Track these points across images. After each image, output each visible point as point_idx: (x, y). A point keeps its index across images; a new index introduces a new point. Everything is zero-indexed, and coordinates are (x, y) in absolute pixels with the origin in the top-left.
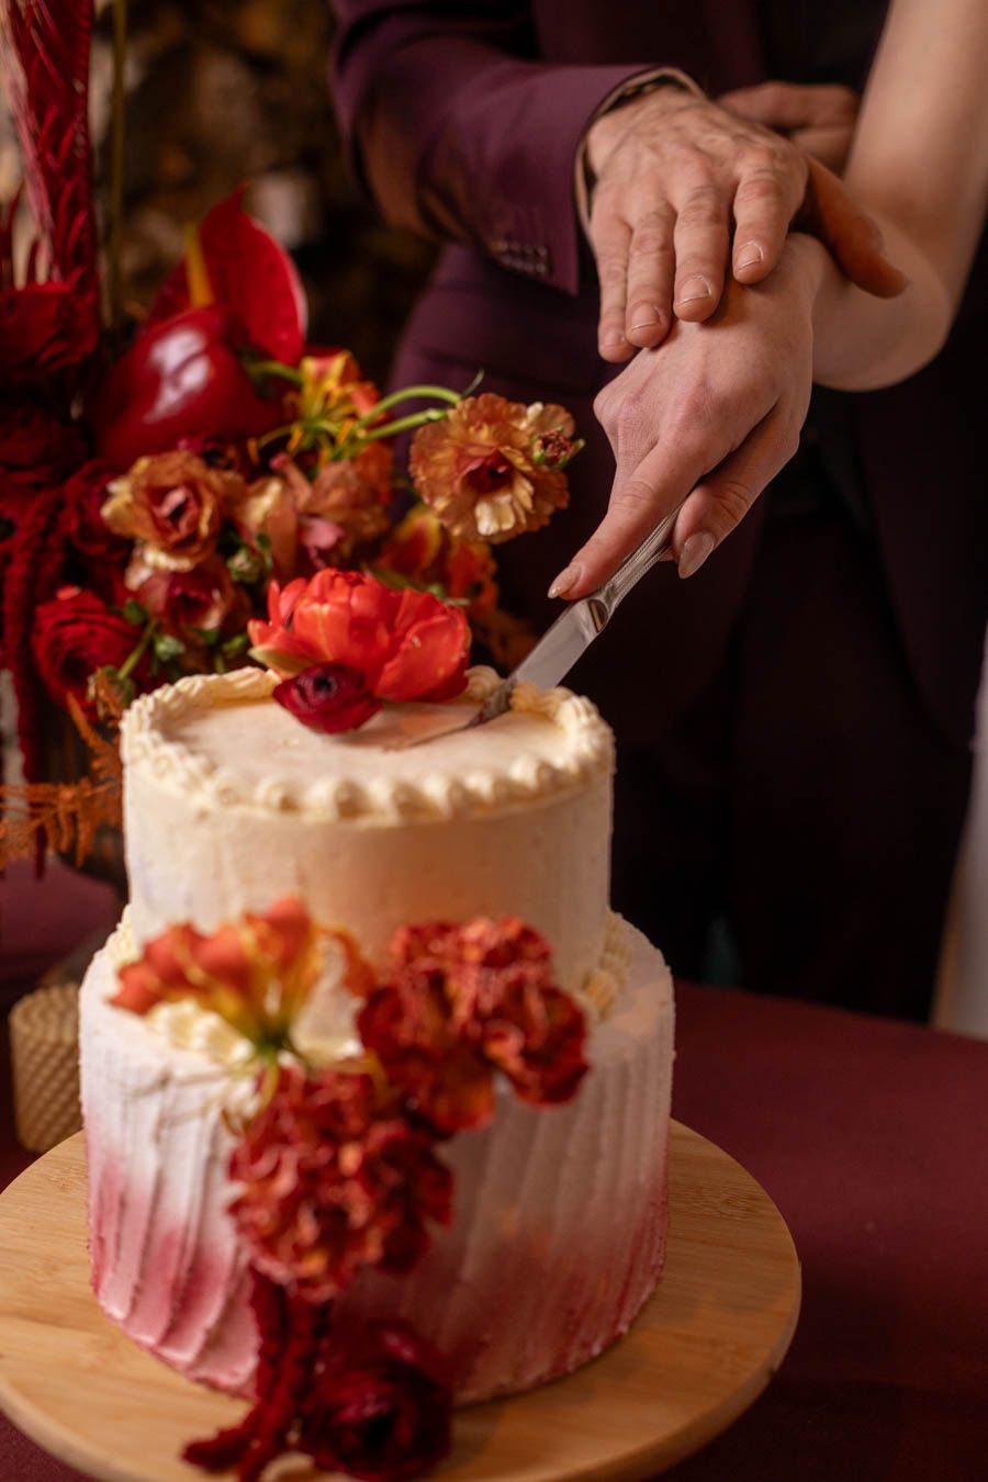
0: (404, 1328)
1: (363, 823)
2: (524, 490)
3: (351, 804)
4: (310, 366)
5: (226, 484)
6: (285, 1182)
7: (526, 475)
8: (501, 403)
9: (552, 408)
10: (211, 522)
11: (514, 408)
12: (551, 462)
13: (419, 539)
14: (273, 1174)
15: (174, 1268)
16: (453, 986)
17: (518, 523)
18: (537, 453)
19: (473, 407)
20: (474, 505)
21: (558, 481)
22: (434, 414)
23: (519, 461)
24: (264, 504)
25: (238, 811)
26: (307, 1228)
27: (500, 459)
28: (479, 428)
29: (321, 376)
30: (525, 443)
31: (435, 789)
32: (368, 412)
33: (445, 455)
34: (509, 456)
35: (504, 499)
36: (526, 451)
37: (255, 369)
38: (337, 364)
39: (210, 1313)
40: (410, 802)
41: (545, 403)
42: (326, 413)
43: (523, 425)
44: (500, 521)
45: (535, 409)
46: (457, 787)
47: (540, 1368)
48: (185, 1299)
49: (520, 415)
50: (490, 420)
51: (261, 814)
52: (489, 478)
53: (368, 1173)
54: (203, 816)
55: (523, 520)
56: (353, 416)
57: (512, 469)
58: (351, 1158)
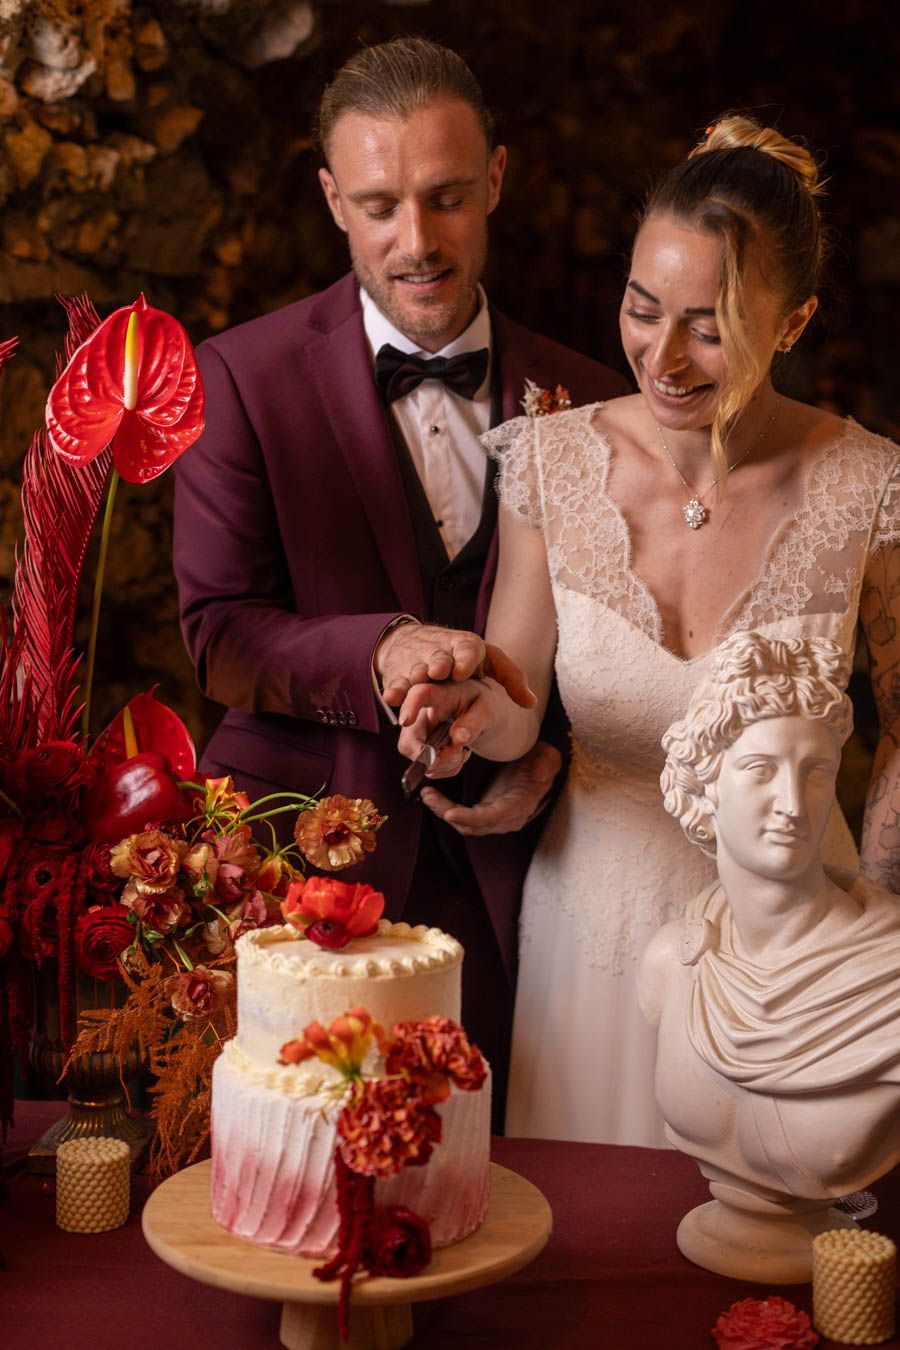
0: (404, 1209)
1: (379, 978)
2: (356, 843)
3: (373, 971)
4: (210, 783)
5: (180, 846)
6: (375, 1126)
7: (357, 835)
8: (343, 799)
9: (366, 801)
10: (175, 867)
11: (350, 801)
12: (371, 828)
13: (270, 873)
14: (368, 1124)
15: (289, 1198)
16: (430, 1042)
17: (352, 859)
18: (365, 823)
19: (329, 802)
20: (327, 851)
21: (372, 836)
22: (294, 806)
23: (354, 828)
24: (199, 858)
25: (322, 977)
26: (387, 1144)
27: (344, 827)
28: (334, 812)
29: (216, 788)
30: (357, 818)
31: (407, 962)
32: (247, 808)
33: (314, 825)
34: (349, 826)
35: (343, 847)
36: (359, 822)
37: (180, 784)
38: (226, 781)
39: (308, 1216)
40: (398, 969)
41: (363, 799)
42: (217, 808)
43: (356, 809)
44: (342, 859)
45: (359, 801)
46: (415, 961)
47: (453, 1235)
48: (294, 1213)
49: (353, 805)
50: (340, 808)
51: (333, 978)
52: (337, 837)
53: (410, 1119)
54: (303, 981)
55: (354, 858)
56: (235, 810)
57: (351, 832)
58: (401, 1115)
